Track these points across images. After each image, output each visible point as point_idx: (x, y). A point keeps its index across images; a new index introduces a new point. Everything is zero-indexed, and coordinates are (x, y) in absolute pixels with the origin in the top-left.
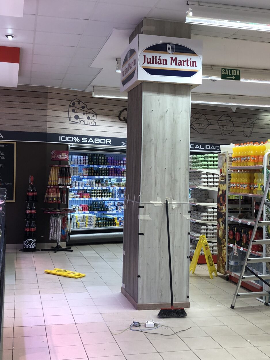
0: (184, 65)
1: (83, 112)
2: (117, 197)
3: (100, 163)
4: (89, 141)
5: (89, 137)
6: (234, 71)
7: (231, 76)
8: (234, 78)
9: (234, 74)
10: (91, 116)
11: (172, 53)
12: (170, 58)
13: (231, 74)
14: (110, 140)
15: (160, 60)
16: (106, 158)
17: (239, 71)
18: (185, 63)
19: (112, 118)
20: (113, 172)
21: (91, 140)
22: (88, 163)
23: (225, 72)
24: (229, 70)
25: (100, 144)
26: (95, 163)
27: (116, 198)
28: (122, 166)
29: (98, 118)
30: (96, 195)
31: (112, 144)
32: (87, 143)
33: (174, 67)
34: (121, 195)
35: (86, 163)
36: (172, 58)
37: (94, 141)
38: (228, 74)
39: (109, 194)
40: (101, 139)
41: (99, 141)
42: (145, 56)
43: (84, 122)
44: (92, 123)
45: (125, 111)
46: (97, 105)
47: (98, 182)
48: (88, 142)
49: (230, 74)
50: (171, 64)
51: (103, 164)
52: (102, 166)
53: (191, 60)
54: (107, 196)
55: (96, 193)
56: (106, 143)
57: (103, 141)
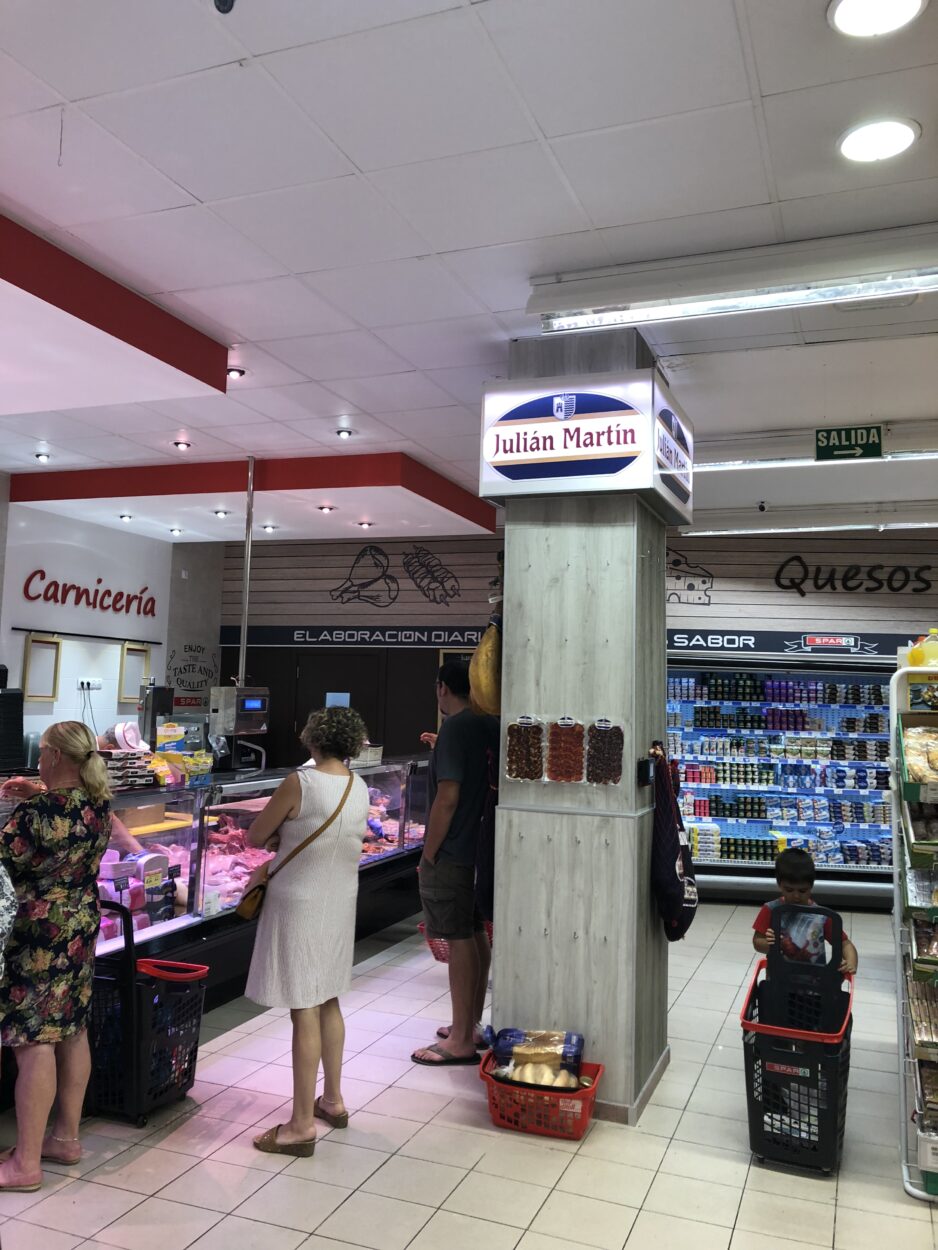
0: (599, 444)
1: (675, 573)
2: (791, 784)
3: (740, 697)
4: (694, 642)
5: (691, 634)
6: (859, 431)
7: (851, 447)
8: (859, 451)
9: (860, 442)
10: (697, 582)
11: (567, 417)
12: (563, 432)
13: (848, 443)
14: (753, 638)
15: (537, 439)
16: (758, 683)
17: (878, 429)
18: (604, 439)
19: (757, 584)
20: (777, 719)
21: (698, 640)
22: (709, 695)
23: (828, 438)
24: (843, 433)
25: (722, 648)
26: (726, 696)
27: (789, 786)
28: (805, 703)
29: (716, 586)
30: (728, 775)
31: (758, 647)
32: (688, 647)
33: (574, 452)
34: (803, 780)
35: (701, 697)
36: (567, 431)
37: (706, 642)
38: (837, 444)
39: (765, 777)
40: (726, 638)
41: (720, 641)
42: (498, 436)
43: (679, 598)
44: (700, 598)
45: (795, 563)
46: (714, 553)
47: (737, 744)
48: (691, 644)
49: (844, 443)
50: (565, 447)
51: (748, 697)
52: (744, 704)
53: (621, 428)
54: (760, 781)
55: (728, 772)
56: (741, 646)
57: (731, 642)
